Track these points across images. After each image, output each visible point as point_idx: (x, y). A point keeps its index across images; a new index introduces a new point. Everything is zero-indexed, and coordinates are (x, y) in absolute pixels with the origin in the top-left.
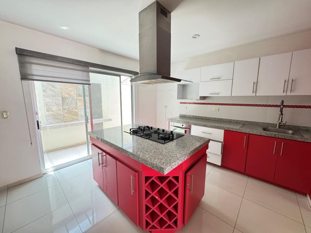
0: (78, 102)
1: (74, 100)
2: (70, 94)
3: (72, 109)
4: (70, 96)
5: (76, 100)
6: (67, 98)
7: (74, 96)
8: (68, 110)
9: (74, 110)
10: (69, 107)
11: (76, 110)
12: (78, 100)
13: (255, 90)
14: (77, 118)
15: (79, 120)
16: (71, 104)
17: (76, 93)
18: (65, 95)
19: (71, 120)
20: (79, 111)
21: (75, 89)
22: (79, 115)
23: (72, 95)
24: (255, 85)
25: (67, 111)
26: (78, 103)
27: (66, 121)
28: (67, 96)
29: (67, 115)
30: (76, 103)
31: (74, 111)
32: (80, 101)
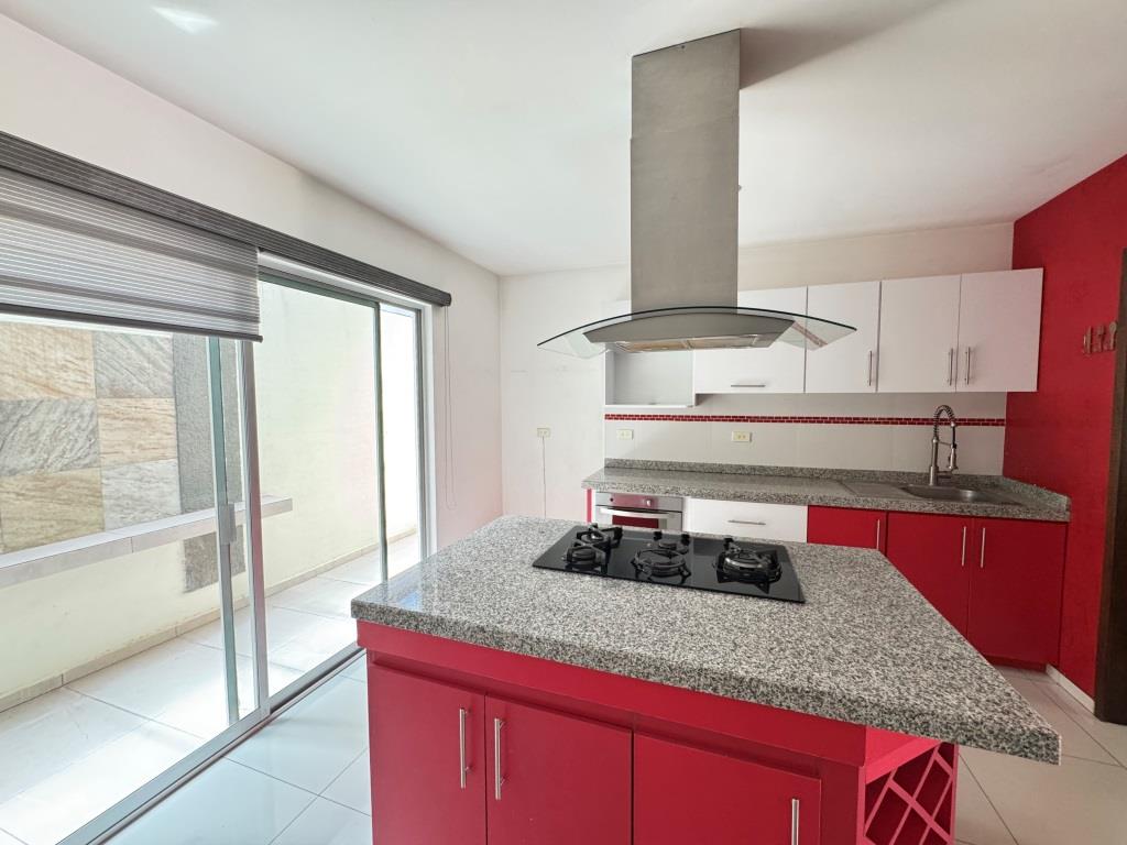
0: (101, 426)
1: (82, 416)
2: (51, 382)
3: (67, 467)
4: (54, 397)
5: (92, 415)
6: (35, 405)
7: (81, 394)
8: (35, 478)
9: (74, 473)
10: (46, 456)
11: (87, 473)
12: (106, 416)
13: (874, 376)
14: (94, 518)
15: (108, 525)
16: (54, 437)
17: (91, 380)
18: (16, 388)
19: (52, 532)
20: (111, 473)
21: (89, 354)
22: (110, 498)
23: (63, 389)
24: (874, 359)
25: (30, 485)
26: (102, 435)
27: (22, 540)
28: (33, 394)
29: (30, 503)
30: (94, 432)
31: (74, 478)
32: (119, 424)
